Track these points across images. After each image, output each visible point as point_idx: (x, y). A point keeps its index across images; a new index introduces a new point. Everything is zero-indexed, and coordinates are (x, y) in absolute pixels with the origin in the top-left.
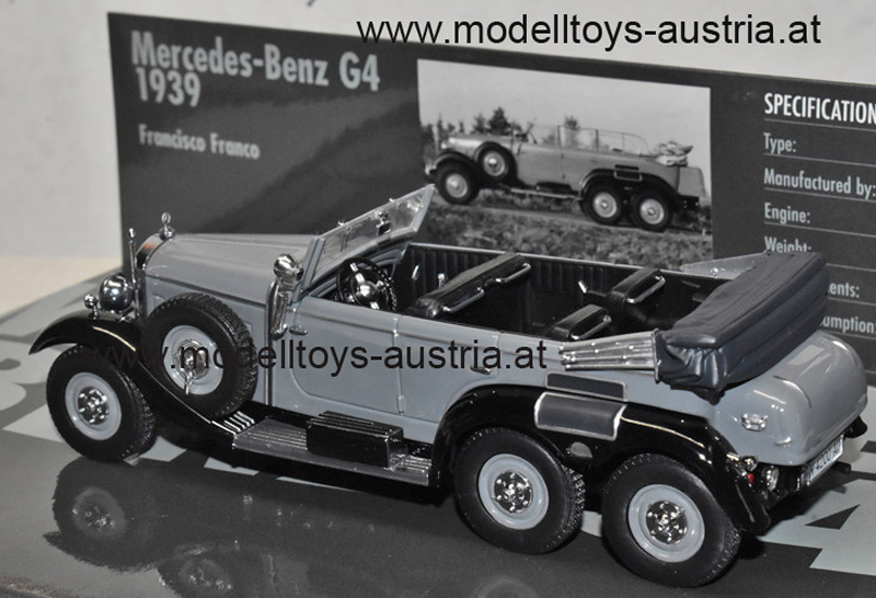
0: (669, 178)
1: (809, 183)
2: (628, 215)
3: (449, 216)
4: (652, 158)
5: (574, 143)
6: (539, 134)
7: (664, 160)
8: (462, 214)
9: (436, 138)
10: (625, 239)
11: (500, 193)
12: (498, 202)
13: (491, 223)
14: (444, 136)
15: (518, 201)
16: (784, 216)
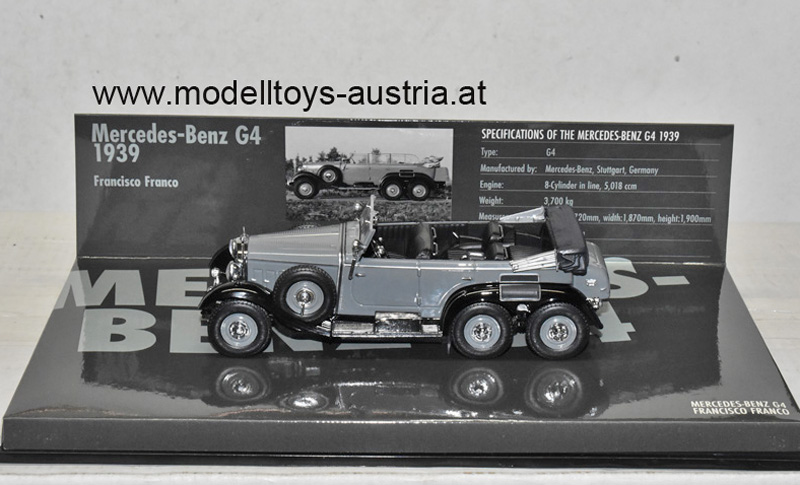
0: (429, 174)
1: (504, 169)
2: (406, 194)
3: (300, 206)
4: (421, 165)
5: (377, 161)
6: (356, 159)
7: (427, 166)
8: (308, 204)
9: (295, 166)
10: (403, 206)
11: (332, 191)
12: (331, 195)
13: (325, 206)
14: (300, 164)
15: (342, 193)
16: (490, 186)
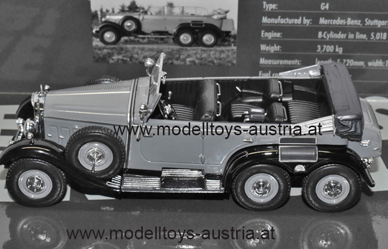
0: (217, 24)
1: (283, 21)
2: (197, 41)
3: (105, 51)
4: (209, 17)
5: (171, 13)
6: (153, 11)
7: (215, 17)
8: (112, 49)
9: (99, 16)
10: (195, 52)
11: (132, 38)
12: (132, 42)
13: (127, 51)
14: (103, 14)
15: (141, 40)
16: (270, 35)
